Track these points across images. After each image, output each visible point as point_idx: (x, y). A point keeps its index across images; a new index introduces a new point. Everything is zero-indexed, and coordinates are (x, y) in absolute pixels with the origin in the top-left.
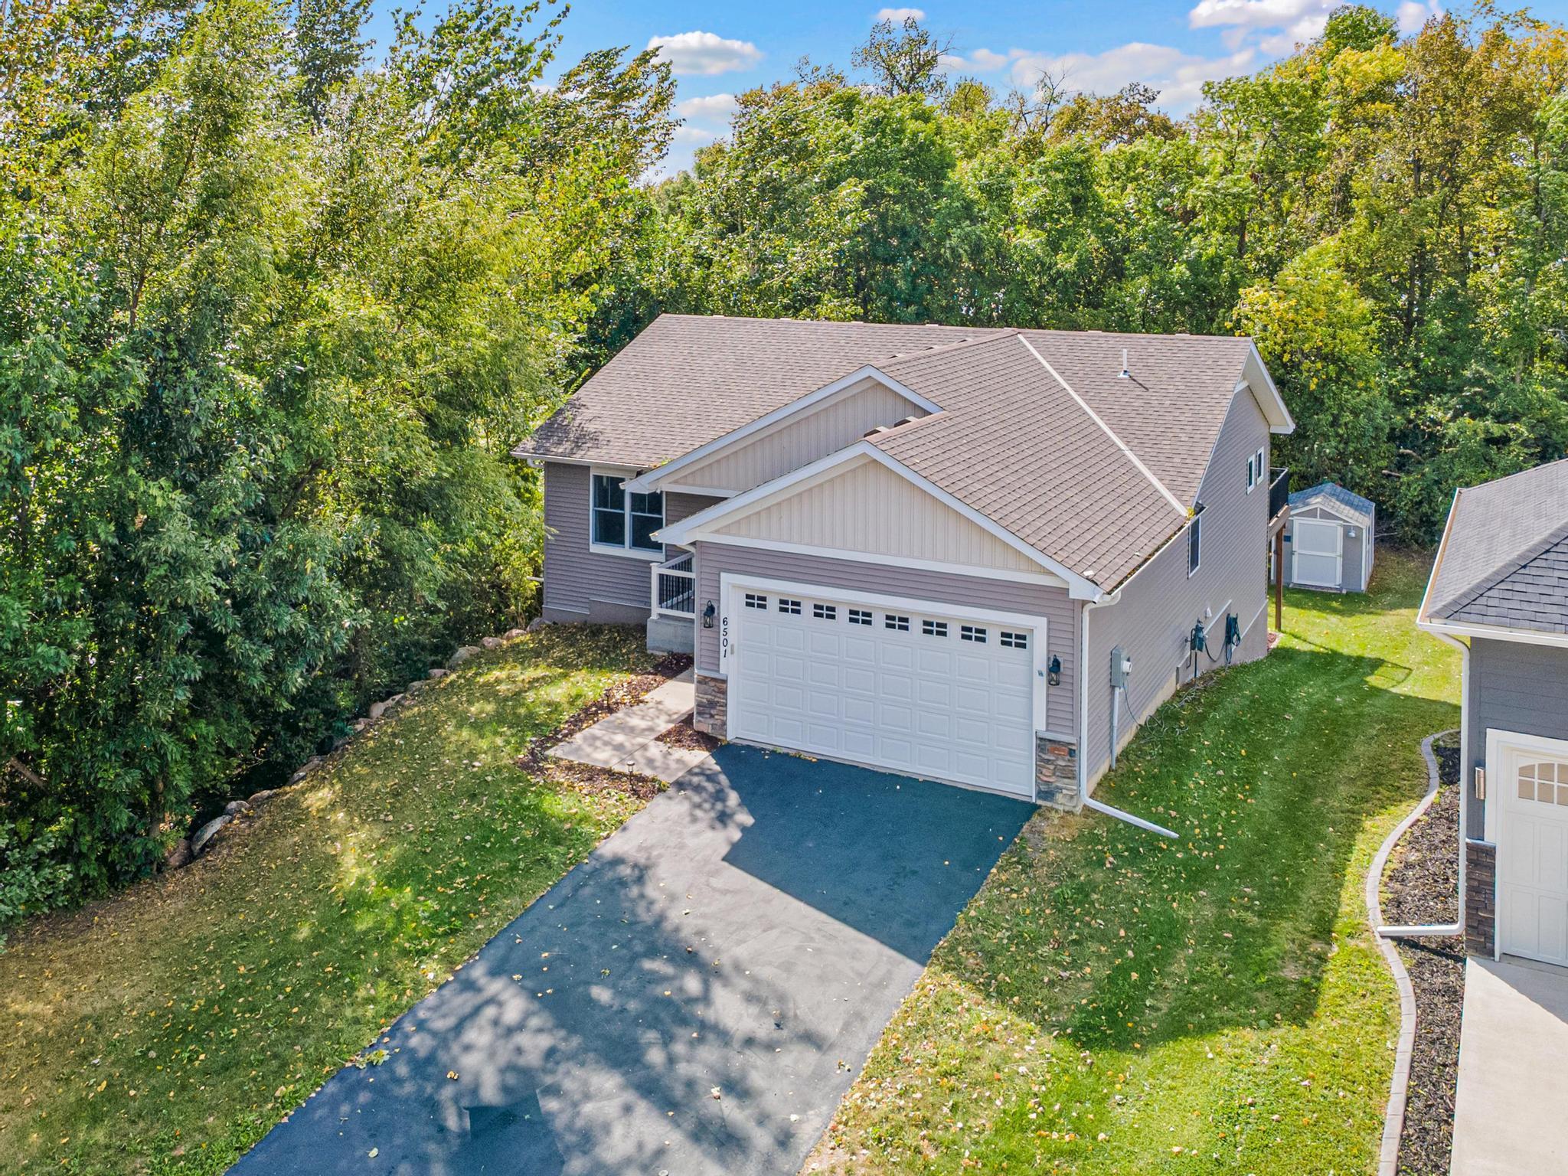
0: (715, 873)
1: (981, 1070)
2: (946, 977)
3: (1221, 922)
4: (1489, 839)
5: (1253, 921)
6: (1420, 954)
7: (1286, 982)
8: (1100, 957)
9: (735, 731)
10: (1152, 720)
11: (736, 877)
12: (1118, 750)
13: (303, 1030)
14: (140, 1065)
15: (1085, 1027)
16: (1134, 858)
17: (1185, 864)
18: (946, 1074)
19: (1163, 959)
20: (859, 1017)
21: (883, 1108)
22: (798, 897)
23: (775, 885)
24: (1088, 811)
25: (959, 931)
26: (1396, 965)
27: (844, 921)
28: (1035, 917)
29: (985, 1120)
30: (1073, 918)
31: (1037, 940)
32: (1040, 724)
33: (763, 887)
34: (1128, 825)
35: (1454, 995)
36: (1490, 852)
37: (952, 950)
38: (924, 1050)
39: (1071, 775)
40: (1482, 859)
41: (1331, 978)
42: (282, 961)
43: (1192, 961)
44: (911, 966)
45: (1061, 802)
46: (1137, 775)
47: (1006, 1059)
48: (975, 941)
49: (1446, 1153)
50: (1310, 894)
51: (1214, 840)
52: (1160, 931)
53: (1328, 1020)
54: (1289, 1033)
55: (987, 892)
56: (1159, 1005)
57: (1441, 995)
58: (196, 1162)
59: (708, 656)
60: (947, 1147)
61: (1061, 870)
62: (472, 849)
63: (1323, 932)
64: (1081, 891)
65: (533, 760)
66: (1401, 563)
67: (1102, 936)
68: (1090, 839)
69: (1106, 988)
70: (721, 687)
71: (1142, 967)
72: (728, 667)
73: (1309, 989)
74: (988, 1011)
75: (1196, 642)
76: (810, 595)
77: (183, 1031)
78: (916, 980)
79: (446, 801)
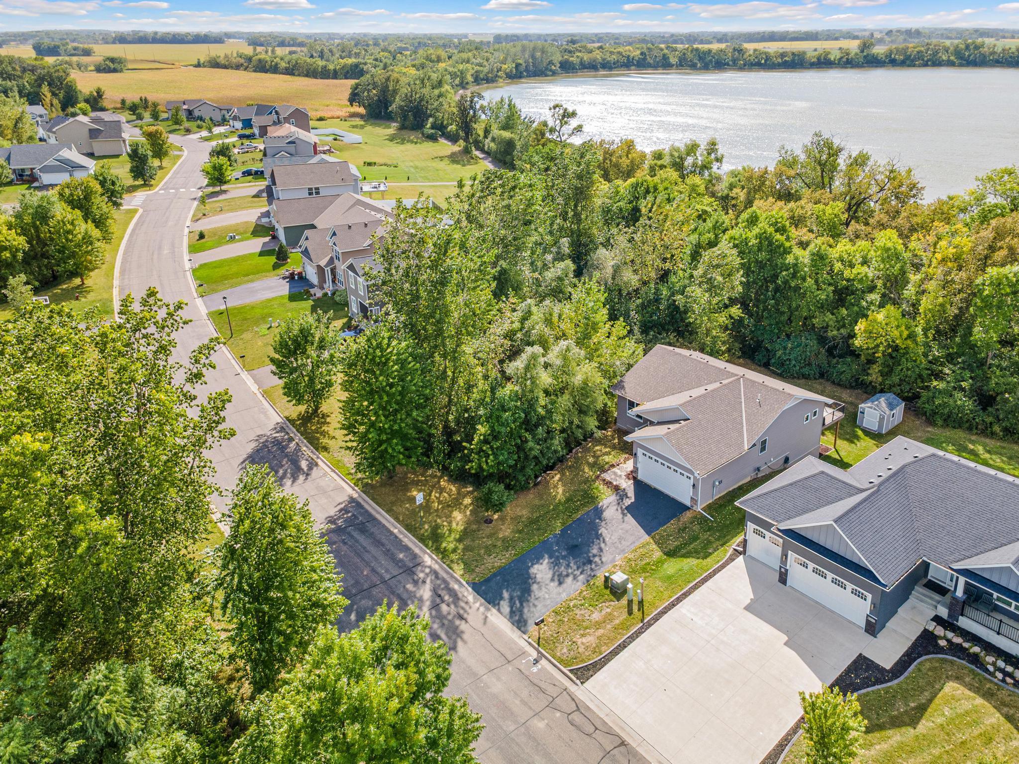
1: (648, 555)
2: (651, 539)
3: (707, 539)
4: (747, 538)
5: (713, 540)
6: (735, 552)
7: (708, 552)
8: (680, 541)
9: (640, 477)
10: (734, 489)
11: (626, 512)
12: (716, 498)
13: (550, 526)
14: (526, 526)
15: (669, 552)
16: (700, 523)
17: (709, 526)
18: (642, 555)
19: (691, 543)
20: (634, 542)
21: (630, 557)
22: (634, 519)
23: (631, 515)
24: (699, 511)
25: (658, 531)
26: (731, 551)
27: (640, 525)
28: (673, 531)
29: (644, 562)
30: (680, 533)
31: (671, 536)
32: (691, 494)
33: (629, 515)
34: (705, 516)
36: (747, 540)
37: (655, 534)
38: (642, 550)
39: (696, 504)
40: (745, 541)
41: (716, 553)
42: (547, 513)
43: (695, 545)
44: (647, 536)
45: (694, 509)
46: (717, 504)
47: (653, 554)
48: (660, 534)
49: (706, 582)
50: (728, 538)
51: (720, 523)
52: (695, 538)
53: (709, 559)
54: (701, 560)
55: (669, 525)
56: (684, 551)
57: (731, 559)
58: (534, 542)
59: (635, 463)
60: (636, 565)
61: (685, 523)
62: (582, 496)
63: (722, 545)
64: (685, 528)
65: (597, 477)
66: (913, 421)
67: (683, 537)
68: (696, 517)
69: (677, 547)
70: (637, 469)
71: (685, 544)
72: (639, 465)
73: (710, 554)
74: (654, 546)
75: (758, 469)
76: (654, 457)
77: (532, 522)
78: (646, 538)
79: (580, 483)
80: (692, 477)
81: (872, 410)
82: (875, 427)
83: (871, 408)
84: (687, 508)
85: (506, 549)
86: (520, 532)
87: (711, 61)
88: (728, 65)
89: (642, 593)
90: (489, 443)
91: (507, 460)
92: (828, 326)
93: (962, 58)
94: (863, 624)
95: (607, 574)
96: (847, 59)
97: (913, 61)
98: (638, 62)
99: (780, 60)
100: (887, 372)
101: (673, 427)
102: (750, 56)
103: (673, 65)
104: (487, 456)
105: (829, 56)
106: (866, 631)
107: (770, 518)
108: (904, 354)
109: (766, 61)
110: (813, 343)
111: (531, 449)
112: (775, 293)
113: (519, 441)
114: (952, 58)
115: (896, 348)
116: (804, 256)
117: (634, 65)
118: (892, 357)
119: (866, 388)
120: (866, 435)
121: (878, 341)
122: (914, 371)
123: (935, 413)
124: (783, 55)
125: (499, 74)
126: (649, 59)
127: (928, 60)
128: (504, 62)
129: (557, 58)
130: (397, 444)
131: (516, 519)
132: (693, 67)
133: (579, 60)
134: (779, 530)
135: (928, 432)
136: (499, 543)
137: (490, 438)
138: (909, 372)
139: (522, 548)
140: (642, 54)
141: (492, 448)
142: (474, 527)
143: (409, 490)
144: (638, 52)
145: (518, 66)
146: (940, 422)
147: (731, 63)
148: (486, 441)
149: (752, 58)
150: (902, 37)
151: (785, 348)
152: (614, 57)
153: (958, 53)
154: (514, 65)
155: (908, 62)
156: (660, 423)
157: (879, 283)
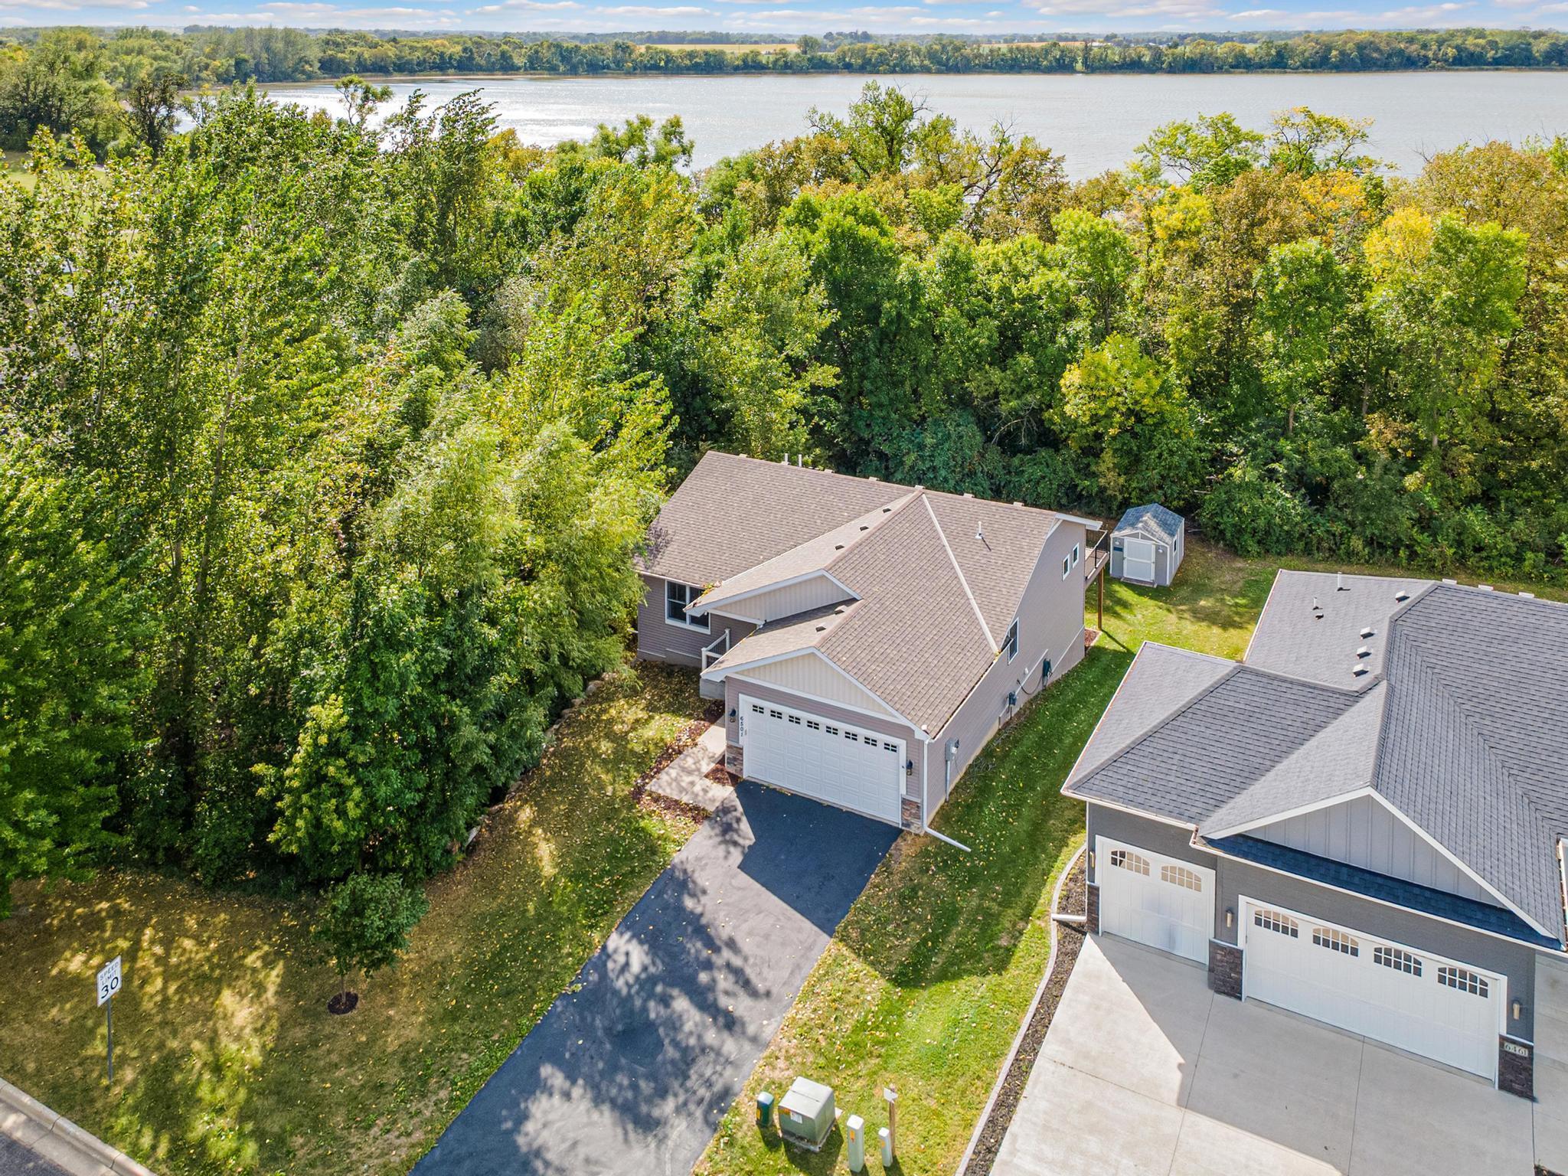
0: (734, 877)
1: (849, 998)
2: (841, 945)
3: (980, 907)
4: (1097, 883)
5: (995, 908)
6: (1068, 930)
7: (1000, 947)
8: (916, 932)
9: (748, 772)
10: (977, 758)
11: (744, 879)
12: (950, 789)
13: (540, 972)
14: (468, 991)
15: (901, 974)
16: (945, 867)
17: (969, 870)
18: (834, 1001)
19: (946, 932)
20: (798, 967)
21: (805, 1019)
22: (774, 893)
23: (763, 885)
24: (927, 834)
25: (849, 917)
26: (1054, 935)
27: (796, 909)
28: (888, 907)
29: (848, 1025)
30: (908, 908)
31: (888, 922)
32: (903, 791)
33: (758, 886)
34: (946, 843)
35: (1074, 955)
36: (1097, 889)
37: (846, 927)
38: (827, 986)
39: (919, 817)
40: (1094, 892)
41: (1021, 946)
42: (523, 931)
43: (960, 934)
44: (825, 936)
45: (913, 829)
46: (959, 804)
47: (862, 991)
48: (857, 922)
49: (1040, 1043)
50: (1028, 891)
51: (990, 853)
52: (948, 916)
53: (1012, 971)
54: (993, 978)
55: (867, 891)
56: (938, 961)
57: (1069, 956)
58: (503, 1043)
59: (733, 735)
60: (830, 1039)
61: (906, 876)
62: (611, 857)
63: (1026, 916)
64: (914, 890)
65: (638, 792)
66: (1203, 554)
67: (919, 919)
68: (925, 853)
69: (915, 951)
70: (739, 751)
71: (934, 938)
72: (743, 741)
73: (1009, 952)
74: (858, 965)
75: (1012, 699)
76: (786, 711)
77: (485, 972)
78: (826, 946)
79: (595, 822)
80: (902, 744)
81: (1140, 541)
82: (1149, 576)
83: (1136, 536)
84: (894, 833)
85: (420, 1087)
86: (453, 1016)
87: (581, 62)
88: (608, 67)
89: (892, 1134)
90: (341, 754)
91: (398, 793)
92: (996, 394)
93: (939, 63)
94: (1491, 1068)
95: (764, 1097)
96: (786, 63)
97: (874, 66)
98: (459, 62)
99: (688, 62)
100: (1132, 463)
101: (830, 622)
102: (641, 55)
103: (519, 68)
104: (341, 791)
105: (759, 58)
106: (1505, 1086)
107: (1170, 814)
108: (1156, 425)
109: (666, 63)
110: (971, 433)
111: (469, 748)
112: (881, 343)
113: (431, 732)
114: (926, 62)
115: (1139, 417)
116: (930, 267)
117: (452, 67)
118: (1135, 435)
119: (1088, 504)
120: (1140, 594)
121: (1111, 403)
122: (1183, 456)
123: (1239, 531)
124: (691, 55)
125: (204, 74)
126: (478, 59)
127: (895, 66)
128: (212, 56)
129: (314, 53)
130: (30, 807)
131: (431, 975)
132: (553, 70)
133: (355, 57)
134: (1211, 842)
135: (1240, 569)
136: (392, 1075)
137: (345, 737)
138: (1176, 458)
139: (472, 1071)
140: (465, 50)
141: (352, 767)
142: (298, 1034)
143: (55, 954)
144: (459, 48)
145: (239, 63)
146: (1254, 548)
147: (612, 65)
148: (334, 750)
149: (645, 60)
150: (847, 42)
151: (921, 447)
152: (418, 54)
153: (932, 55)
154: (232, 62)
155: (868, 68)
156: (770, 625)
157: (1083, 302)
